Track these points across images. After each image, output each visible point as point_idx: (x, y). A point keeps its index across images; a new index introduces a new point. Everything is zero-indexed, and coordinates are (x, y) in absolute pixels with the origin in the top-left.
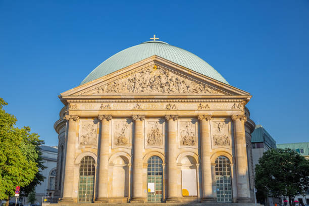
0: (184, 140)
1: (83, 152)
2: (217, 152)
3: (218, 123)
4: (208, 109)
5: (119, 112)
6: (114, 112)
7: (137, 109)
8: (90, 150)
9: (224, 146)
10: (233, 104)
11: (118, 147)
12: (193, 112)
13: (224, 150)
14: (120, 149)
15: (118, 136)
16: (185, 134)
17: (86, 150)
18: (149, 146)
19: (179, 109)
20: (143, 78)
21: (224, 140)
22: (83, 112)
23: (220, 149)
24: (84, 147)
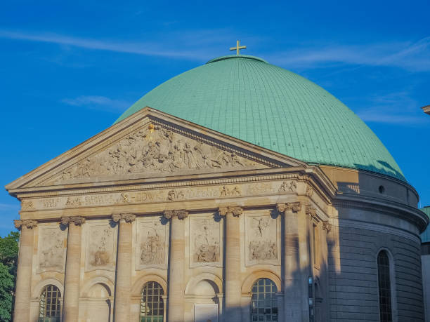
0: (199, 252)
1: (44, 279)
2: (255, 272)
3: (259, 219)
4: (237, 194)
5: (93, 209)
6: (87, 210)
7: (121, 202)
8: (53, 274)
9: (266, 261)
10: (281, 183)
11: (94, 268)
12: (211, 202)
13: (266, 267)
14: (98, 272)
15: (95, 250)
16: (202, 242)
17: (47, 275)
18: (144, 266)
19: (188, 199)
20: (133, 149)
21: (267, 249)
22: (40, 213)
23: (261, 267)
24: (44, 270)
